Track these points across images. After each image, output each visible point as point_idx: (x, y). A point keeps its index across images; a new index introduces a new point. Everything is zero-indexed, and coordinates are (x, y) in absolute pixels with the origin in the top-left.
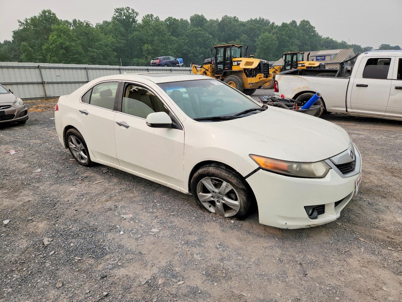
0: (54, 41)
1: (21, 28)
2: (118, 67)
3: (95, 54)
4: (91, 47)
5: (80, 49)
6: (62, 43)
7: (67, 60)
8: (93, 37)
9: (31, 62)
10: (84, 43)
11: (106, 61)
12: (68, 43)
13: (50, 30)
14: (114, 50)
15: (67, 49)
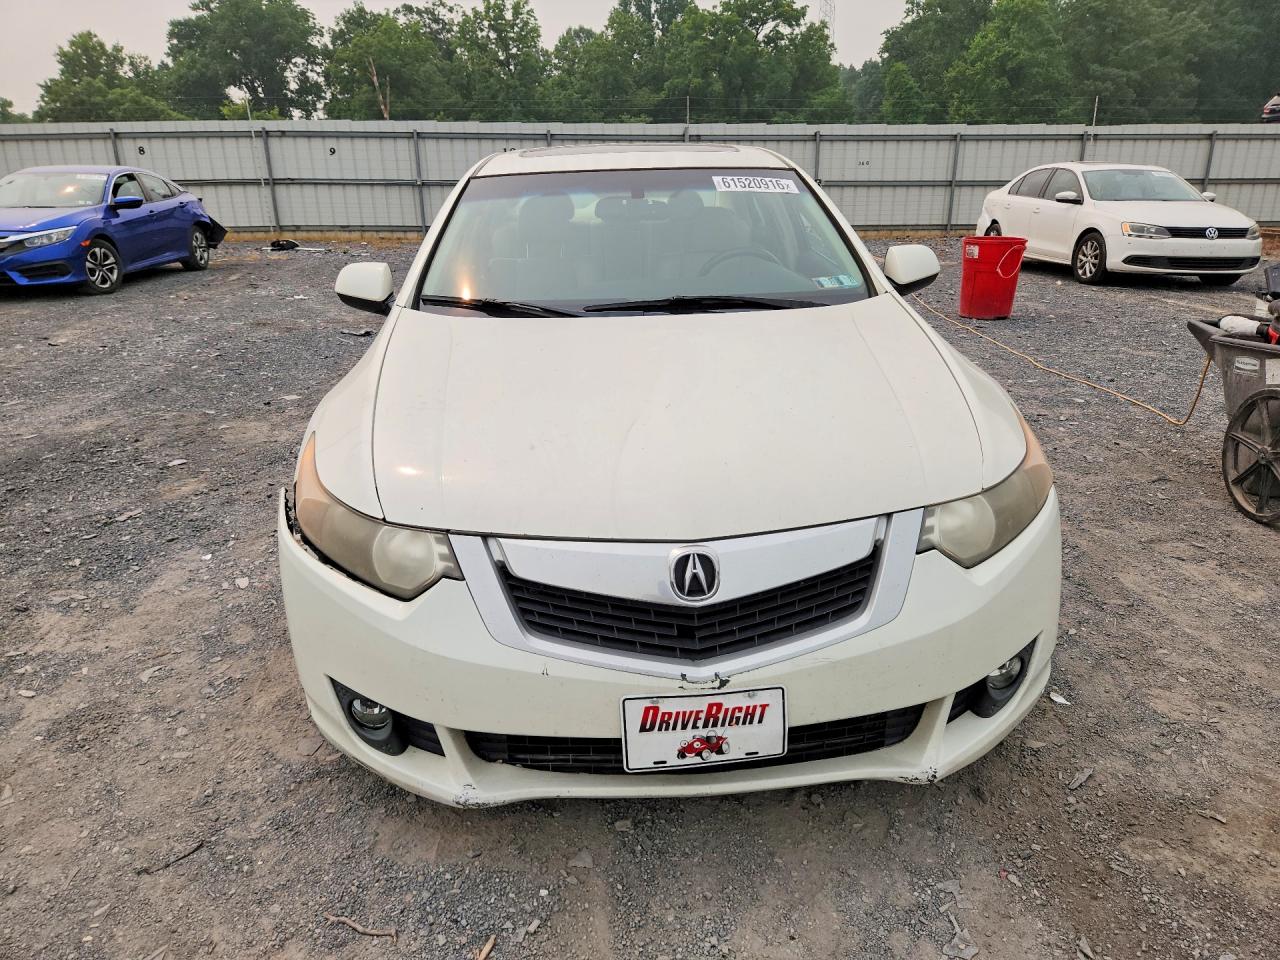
0: (985, 52)
1: (909, 20)
2: (1078, 129)
3: (1108, 84)
4: (1102, 61)
5: (1062, 72)
6: (1007, 54)
7: (1005, 112)
8: (1121, 25)
9: (904, 123)
10: (1084, 49)
11: (1142, 110)
12: (1024, 54)
13: (984, 16)
14: (1190, 67)
15: (1017, 75)
